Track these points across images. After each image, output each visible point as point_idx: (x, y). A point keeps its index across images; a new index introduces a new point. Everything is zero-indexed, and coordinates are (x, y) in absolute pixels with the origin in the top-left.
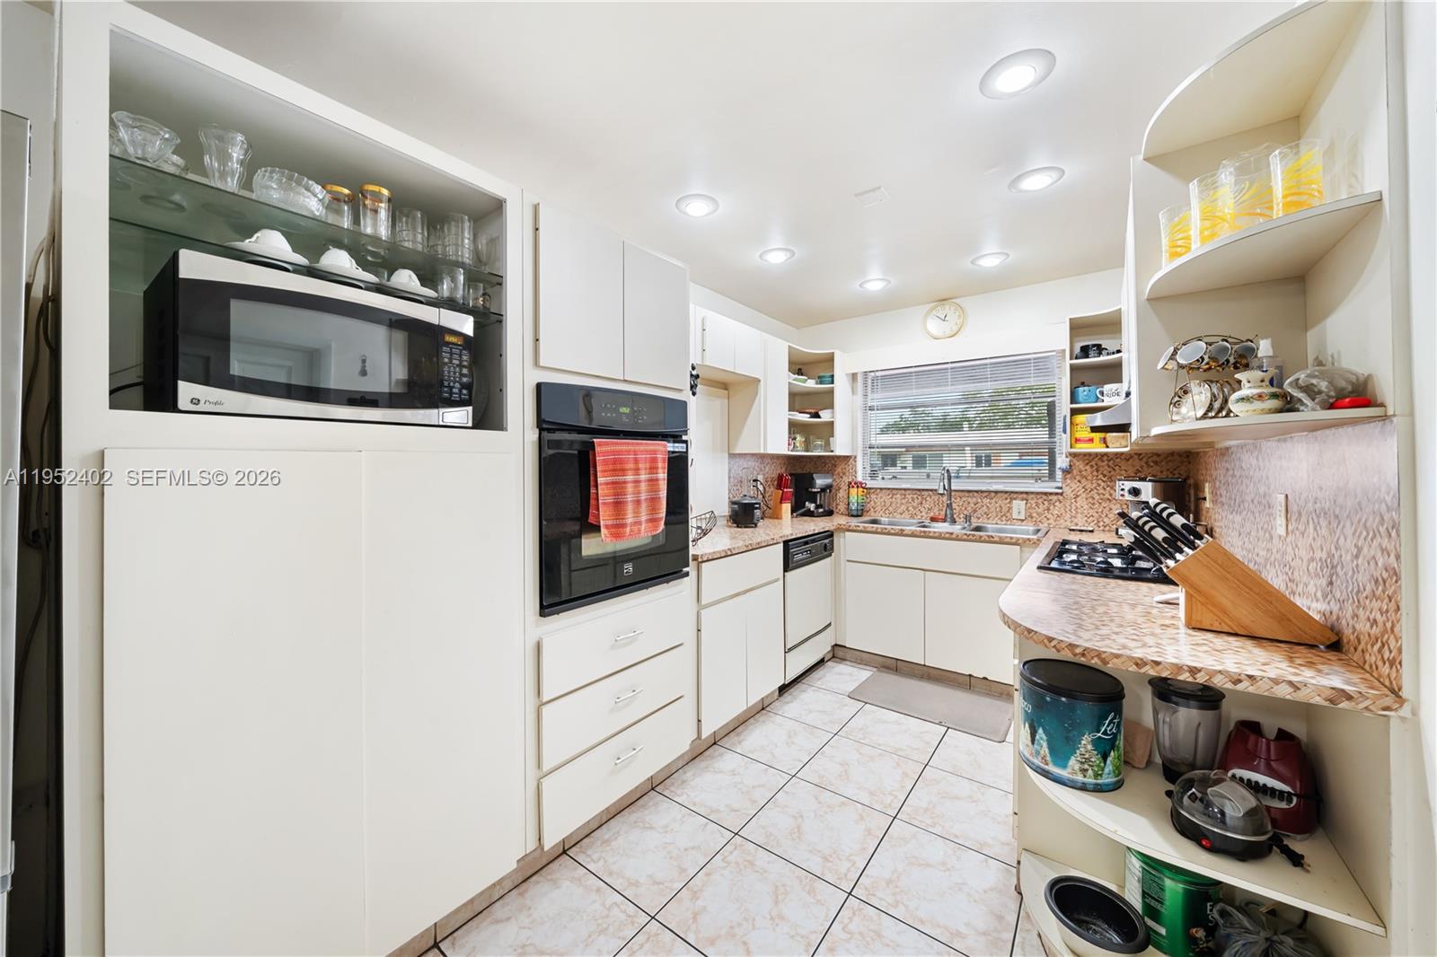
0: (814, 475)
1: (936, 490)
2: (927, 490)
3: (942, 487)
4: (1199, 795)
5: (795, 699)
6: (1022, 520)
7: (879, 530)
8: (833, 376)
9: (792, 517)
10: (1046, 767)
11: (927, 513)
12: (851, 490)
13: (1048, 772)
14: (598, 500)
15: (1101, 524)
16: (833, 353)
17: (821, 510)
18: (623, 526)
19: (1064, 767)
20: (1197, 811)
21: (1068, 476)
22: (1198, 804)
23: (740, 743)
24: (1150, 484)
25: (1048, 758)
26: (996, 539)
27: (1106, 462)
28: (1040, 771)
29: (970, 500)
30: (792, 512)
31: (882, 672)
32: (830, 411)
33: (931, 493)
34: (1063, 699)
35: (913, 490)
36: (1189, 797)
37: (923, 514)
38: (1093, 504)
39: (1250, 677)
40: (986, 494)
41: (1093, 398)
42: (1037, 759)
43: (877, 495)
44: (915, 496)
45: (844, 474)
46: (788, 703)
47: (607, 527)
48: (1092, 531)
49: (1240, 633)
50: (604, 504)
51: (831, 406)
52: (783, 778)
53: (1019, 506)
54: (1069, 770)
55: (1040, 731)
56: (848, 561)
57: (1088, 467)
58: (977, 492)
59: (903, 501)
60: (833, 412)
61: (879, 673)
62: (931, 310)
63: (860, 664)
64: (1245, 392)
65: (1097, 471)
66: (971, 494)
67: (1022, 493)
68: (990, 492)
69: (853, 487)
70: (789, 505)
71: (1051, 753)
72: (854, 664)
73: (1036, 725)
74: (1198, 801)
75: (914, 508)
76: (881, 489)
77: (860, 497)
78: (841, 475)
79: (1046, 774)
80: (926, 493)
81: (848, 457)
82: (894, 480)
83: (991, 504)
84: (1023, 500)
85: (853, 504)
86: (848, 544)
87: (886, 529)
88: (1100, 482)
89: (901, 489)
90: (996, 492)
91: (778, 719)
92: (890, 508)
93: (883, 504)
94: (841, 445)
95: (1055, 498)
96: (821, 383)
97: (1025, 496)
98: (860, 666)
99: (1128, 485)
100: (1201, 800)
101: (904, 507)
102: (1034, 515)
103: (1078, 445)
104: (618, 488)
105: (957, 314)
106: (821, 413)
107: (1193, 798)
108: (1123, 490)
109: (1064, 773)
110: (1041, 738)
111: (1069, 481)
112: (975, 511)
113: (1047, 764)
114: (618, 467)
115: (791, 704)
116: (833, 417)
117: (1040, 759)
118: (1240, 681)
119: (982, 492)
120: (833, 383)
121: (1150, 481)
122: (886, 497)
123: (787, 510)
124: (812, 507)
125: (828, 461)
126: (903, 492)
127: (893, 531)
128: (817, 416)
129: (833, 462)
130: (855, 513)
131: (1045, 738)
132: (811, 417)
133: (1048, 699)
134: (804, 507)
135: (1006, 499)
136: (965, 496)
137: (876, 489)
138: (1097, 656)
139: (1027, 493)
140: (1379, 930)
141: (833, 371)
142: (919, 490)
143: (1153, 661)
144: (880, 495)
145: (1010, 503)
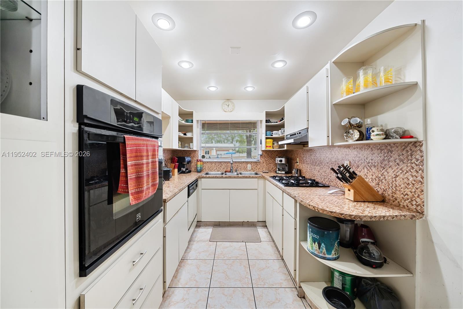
0: (185, 157)
1: (230, 162)
2: (223, 162)
3: (232, 161)
4: (367, 252)
5: (191, 249)
6: (250, 170)
7: (214, 177)
8: (192, 120)
9: (178, 174)
10: (325, 256)
11: (223, 170)
12: (198, 163)
13: (325, 257)
14: (127, 177)
15: (269, 170)
16: (193, 112)
17: (187, 171)
18: (142, 192)
19: (330, 254)
20: (368, 256)
21: (262, 157)
22: (367, 254)
23: (179, 281)
24: (284, 159)
25: (326, 253)
26: (251, 177)
27: (270, 153)
28: (322, 258)
29: (236, 165)
30: (178, 172)
31: (215, 227)
32: (191, 133)
33: (224, 163)
34: (331, 232)
35: (218, 162)
36: (364, 253)
37: (222, 170)
38: (267, 165)
39: (396, 216)
40: (240, 163)
41: (270, 135)
42: (321, 254)
43: (206, 164)
44: (219, 164)
45: (194, 157)
46: (189, 252)
47: (132, 194)
48: (268, 172)
49: (365, 201)
50: (131, 179)
51: (191, 131)
52: (206, 291)
53: (249, 166)
54: (332, 255)
55: (323, 244)
56: (202, 189)
57: (266, 154)
58: (238, 162)
59: (215, 166)
60: (193, 134)
61: (214, 228)
62: (225, 102)
63: (206, 226)
64: (375, 133)
65: (268, 155)
66: (236, 163)
67: (250, 162)
68: (241, 162)
69: (199, 162)
70: (177, 169)
71: (326, 251)
72: (204, 227)
73: (321, 242)
74: (367, 253)
75: (219, 168)
76: (208, 162)
77: (201, 165)
78: (193, 157)
79: (324, 258)
80: (222, 163)
81: (195, 150)
82: (209, 159)
83: (241, 165)
84: (250, 164)
85: (199, 168)
86: (203, 183)
87: (217, 176)
88: (269, 158)
89: (214, 162)
90: (243, 162)
91: (189, 262)
92: (211, 169)
93: (208, 167)
94: (195, 146)
95: (258, 163)
96: (187, 122)
97: (251, 163)
98: (207, 227)
99: (279, 159)
100: (368, 253)
101: (215, 168)
102: (253, 168)
103: (267, 148)
104: (138, 167)
105: (232, 105)
106: (187, 134)
107: (365, 253)
108: (278, 160)
109: (330, 256)
110: (323, 247)
111: (261, 158)
112: (237, 168)
113: (325, 255)
114: (139, 154)
115: (190, 253)
116: (193, 136)
117: (322, 254)
118: (394, 217)
119: (239, 162)
120: (192, 122)
121: (284, 158)
122: (209, 165)
123: (176, 171)
124: (184, 169)
125: (187, 152)
126: (215, 163)
127: (219, 177)
128: (185, 134)
129: (190, 152)
130: (199, 171)
131: (324, 246)
132: (184, 135)
133: (326, 233)
134: (181, 170)
135: (246, 164)
136: (234, 164)
137: (206, 162)
138: (359, 217)
139: (251, 162)
140: (412, 275)
141: (193, 118)
142: (220, 162)
143: (374, 216)
144: (207, 164)
145: (247, 165)
